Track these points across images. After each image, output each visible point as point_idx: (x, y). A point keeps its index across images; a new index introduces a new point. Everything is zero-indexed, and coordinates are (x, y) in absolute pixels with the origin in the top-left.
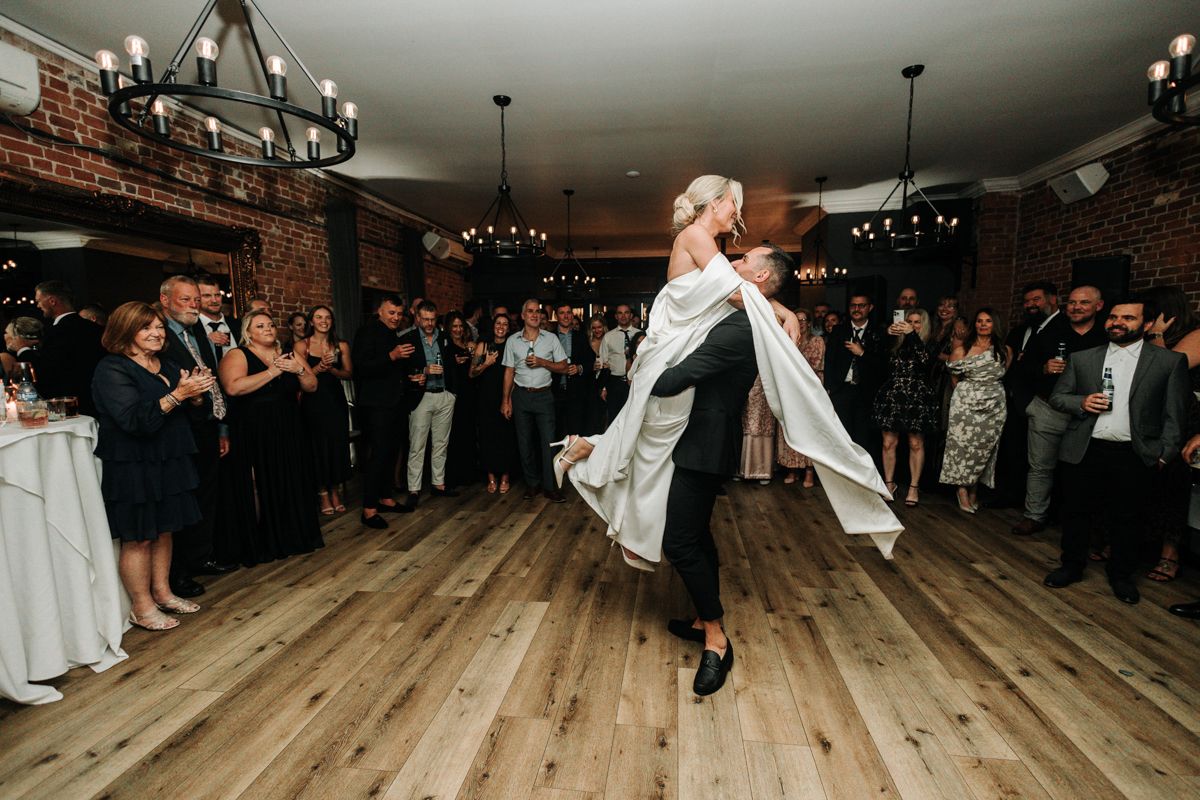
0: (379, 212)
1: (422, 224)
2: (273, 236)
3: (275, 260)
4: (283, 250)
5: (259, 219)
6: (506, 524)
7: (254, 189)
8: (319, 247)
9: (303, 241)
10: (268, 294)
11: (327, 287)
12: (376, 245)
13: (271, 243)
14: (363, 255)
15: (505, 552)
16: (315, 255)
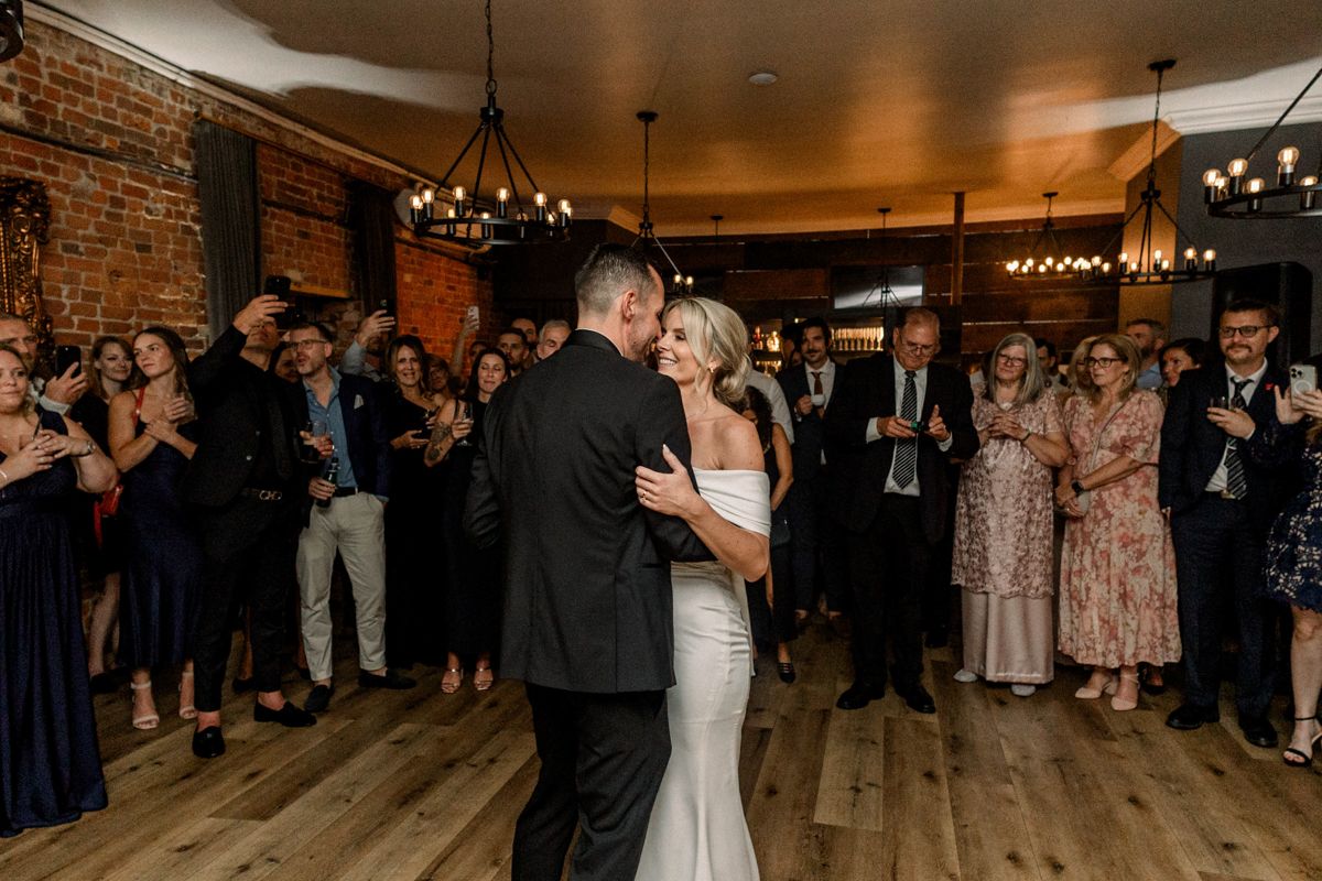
0: (305, 150)
1: (395, 175)
2: (80, 193)
3: (85, 239)
4: (103, 218)
5: (51, 161)
6: (480, 757)
7: (40, 104)
8: (181, 215)
9: (145, 203)
10: (67, 302)
11: (197, 287)
12: (300, 212)
13: (77, 207)
14: (273, 231)
15: (460, 825)
16: (173, 229)
